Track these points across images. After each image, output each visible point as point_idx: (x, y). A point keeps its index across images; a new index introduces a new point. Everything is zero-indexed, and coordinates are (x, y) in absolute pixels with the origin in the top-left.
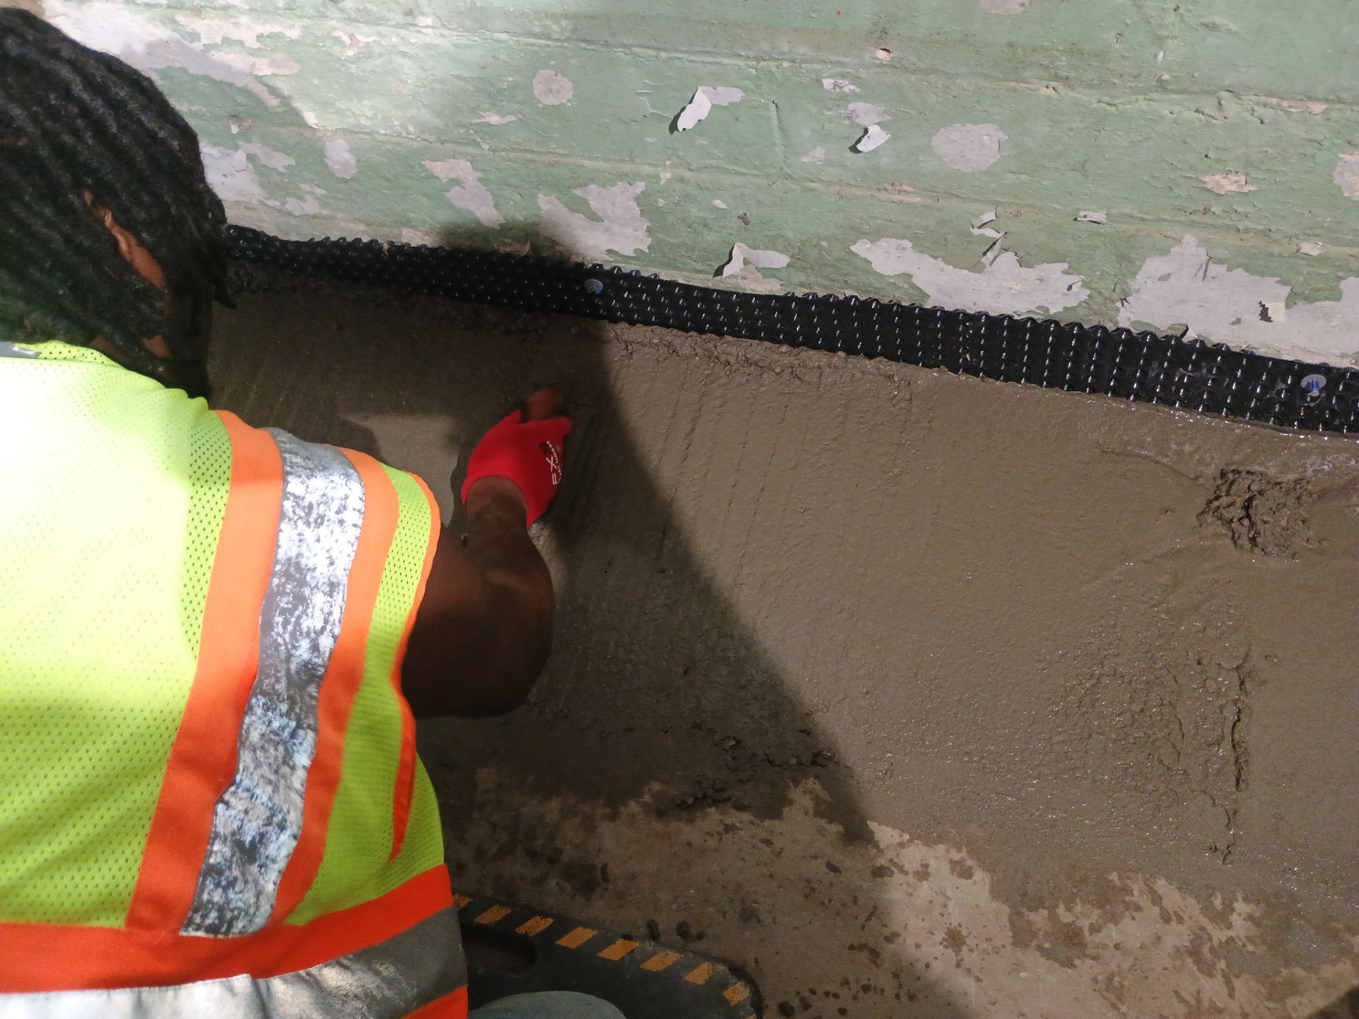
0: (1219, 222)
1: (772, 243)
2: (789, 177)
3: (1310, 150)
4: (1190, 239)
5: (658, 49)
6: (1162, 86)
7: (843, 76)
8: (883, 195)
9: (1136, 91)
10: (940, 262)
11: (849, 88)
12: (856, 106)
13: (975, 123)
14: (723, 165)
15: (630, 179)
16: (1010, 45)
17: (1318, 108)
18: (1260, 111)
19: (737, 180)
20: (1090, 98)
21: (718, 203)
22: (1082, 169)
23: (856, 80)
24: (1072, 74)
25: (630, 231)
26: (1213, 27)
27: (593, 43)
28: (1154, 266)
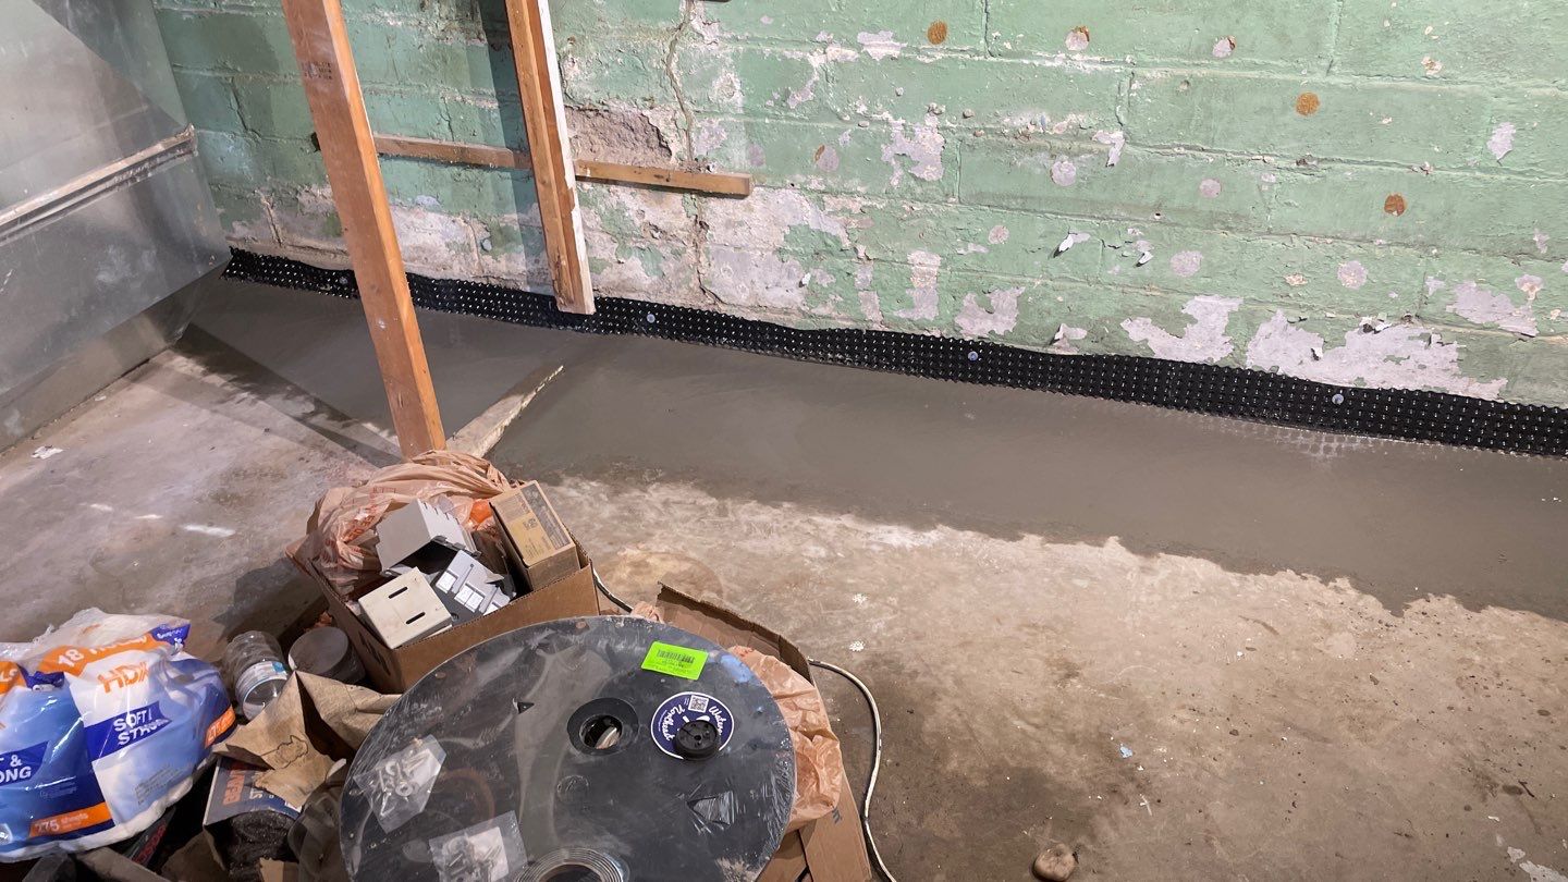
0: (1291, 302)
1: (1080, 324)
2: (1098, 282)
3: (1327, 262)
4: (1280, 312)
5: (1057, 214)
6: (1269, 232)
7: (1138, 227)
8: (1142, 291)
9: (1260, 234)
10: (1163, 332)
11: (1139, 232)
12: (1141, 242)
13: (1191, 250)
14: (1068, 275)
15: (1018, 285)
16: (1211, 212)
17: (1329, 241)
18: (1307, 242)
19: (1073, 285)
20: (1240, 237)
21: (1060, 299)
22: (1234, 274)
23: (1143, 229)
24: (1234, 226)
25: (1006, 318)
26: (1289, 204)
27: (1028, 211)
28: (1264, 328)
